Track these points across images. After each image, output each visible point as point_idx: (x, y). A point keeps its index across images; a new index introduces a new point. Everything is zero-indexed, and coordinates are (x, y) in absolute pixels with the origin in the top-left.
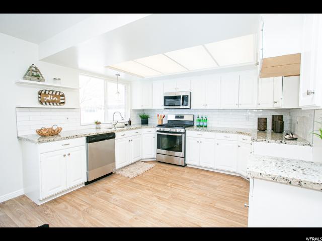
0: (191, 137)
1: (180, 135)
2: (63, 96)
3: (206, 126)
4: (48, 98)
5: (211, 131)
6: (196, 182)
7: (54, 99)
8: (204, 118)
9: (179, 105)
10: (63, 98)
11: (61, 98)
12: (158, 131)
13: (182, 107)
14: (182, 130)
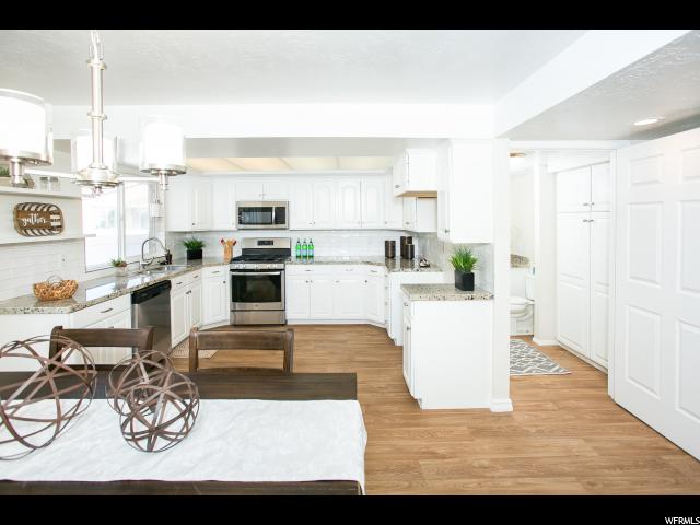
0: (294, 277)
1: (278, 273)
2: (58, 212)
3: (312, 257)
4: (30, 220)
5: (320, 263)
6: (316, 341)
7: (40, 220)
8: (308, 243)
9: (271, 223)
10: (57, 217)
11: (52, 217)
12: (232, 270)
13: (274, 226)
14: (280, 266)
